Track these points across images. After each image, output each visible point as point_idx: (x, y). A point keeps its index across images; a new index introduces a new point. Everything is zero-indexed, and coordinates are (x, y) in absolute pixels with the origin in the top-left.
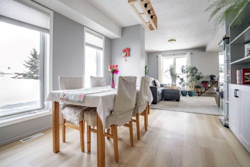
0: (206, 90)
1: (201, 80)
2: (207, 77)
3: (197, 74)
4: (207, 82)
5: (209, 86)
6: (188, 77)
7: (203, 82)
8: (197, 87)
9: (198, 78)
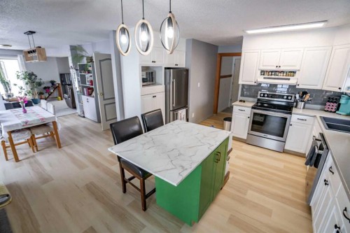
0: (50, 95)
1: (43, 86)
2: (47, 83)
3: (37, 80)
4: (49, 88)
5: (52, 91)
6: (27, 84)
7: (45, 88)
8: (41, 94)
9: (40, 84)
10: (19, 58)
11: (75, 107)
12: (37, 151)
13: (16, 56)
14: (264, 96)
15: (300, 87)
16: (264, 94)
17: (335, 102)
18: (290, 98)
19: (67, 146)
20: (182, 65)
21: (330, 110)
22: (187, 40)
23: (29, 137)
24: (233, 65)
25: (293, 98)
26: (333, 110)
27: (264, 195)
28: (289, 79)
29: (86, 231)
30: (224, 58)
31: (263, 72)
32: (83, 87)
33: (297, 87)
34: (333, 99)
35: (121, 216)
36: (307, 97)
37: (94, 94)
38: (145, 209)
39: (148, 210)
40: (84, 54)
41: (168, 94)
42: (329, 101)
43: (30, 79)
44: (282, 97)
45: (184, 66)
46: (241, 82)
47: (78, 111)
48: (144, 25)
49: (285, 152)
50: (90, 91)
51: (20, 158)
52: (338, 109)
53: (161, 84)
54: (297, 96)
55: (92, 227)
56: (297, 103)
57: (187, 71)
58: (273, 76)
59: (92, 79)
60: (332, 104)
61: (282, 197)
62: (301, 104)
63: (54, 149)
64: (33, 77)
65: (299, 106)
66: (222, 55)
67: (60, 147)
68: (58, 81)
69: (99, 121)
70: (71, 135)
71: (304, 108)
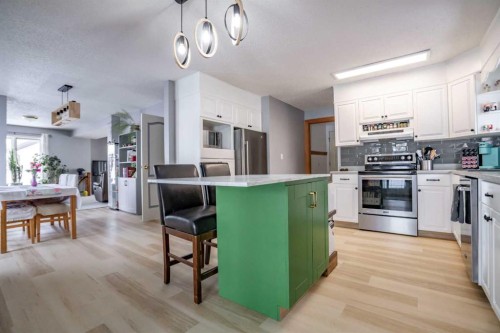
3: (60, 167)
6: (45, 171)
10: (42, 138)
11: (106, 201)
12: (39, 241)
13: (39, 135)
14: (373, 161)
15: (419, 139)
16: (373, 158)
17: (474, 155)
18: (409, 158)
19: (86, 236)
20: (258, 127)
21: (469, 166)
22: (263, 99)
23: (31, 217)
24: (327, 140)
25: (414, 158)
26: (474, 166)
27: (400, 281)
28: (402, 131)
29: (92, 331)
30: (313, 127)
31: (366, 127)
32: (122, 166)
33: (415, 139)
34: (468, 150)
35: (158, 310)
36: (433, 154)
37: (136, 174)
38: (199, 300)
39: (205, 303)
40: (128, 121)
41: (239, 162)
42: (464, 155)
43: (51, 164)
44: (398, 158)
45: (260, 130)
46: (338, 144)
47: (111, 204)
48: (206, 24)
49: (419, 234)
50: (131, 171)
51: (9, 249)
52: (481, 163)
53: (230, 149)
54: (419, 152)
55: (104, 325)
56: (421, 163)
57: (265, 135)
58: (380, 131)
59: (135, 154)
60: (469, 158)
61: (430, 283)
62: (427, 164)
63: (66, 240)
64: (56, 162)
65: (425, 167)
66: (311, 123)
67: (75, 237)
68: (88, 169)
69: (139, 212)
70: (94, 226)
71: (432, 169)
